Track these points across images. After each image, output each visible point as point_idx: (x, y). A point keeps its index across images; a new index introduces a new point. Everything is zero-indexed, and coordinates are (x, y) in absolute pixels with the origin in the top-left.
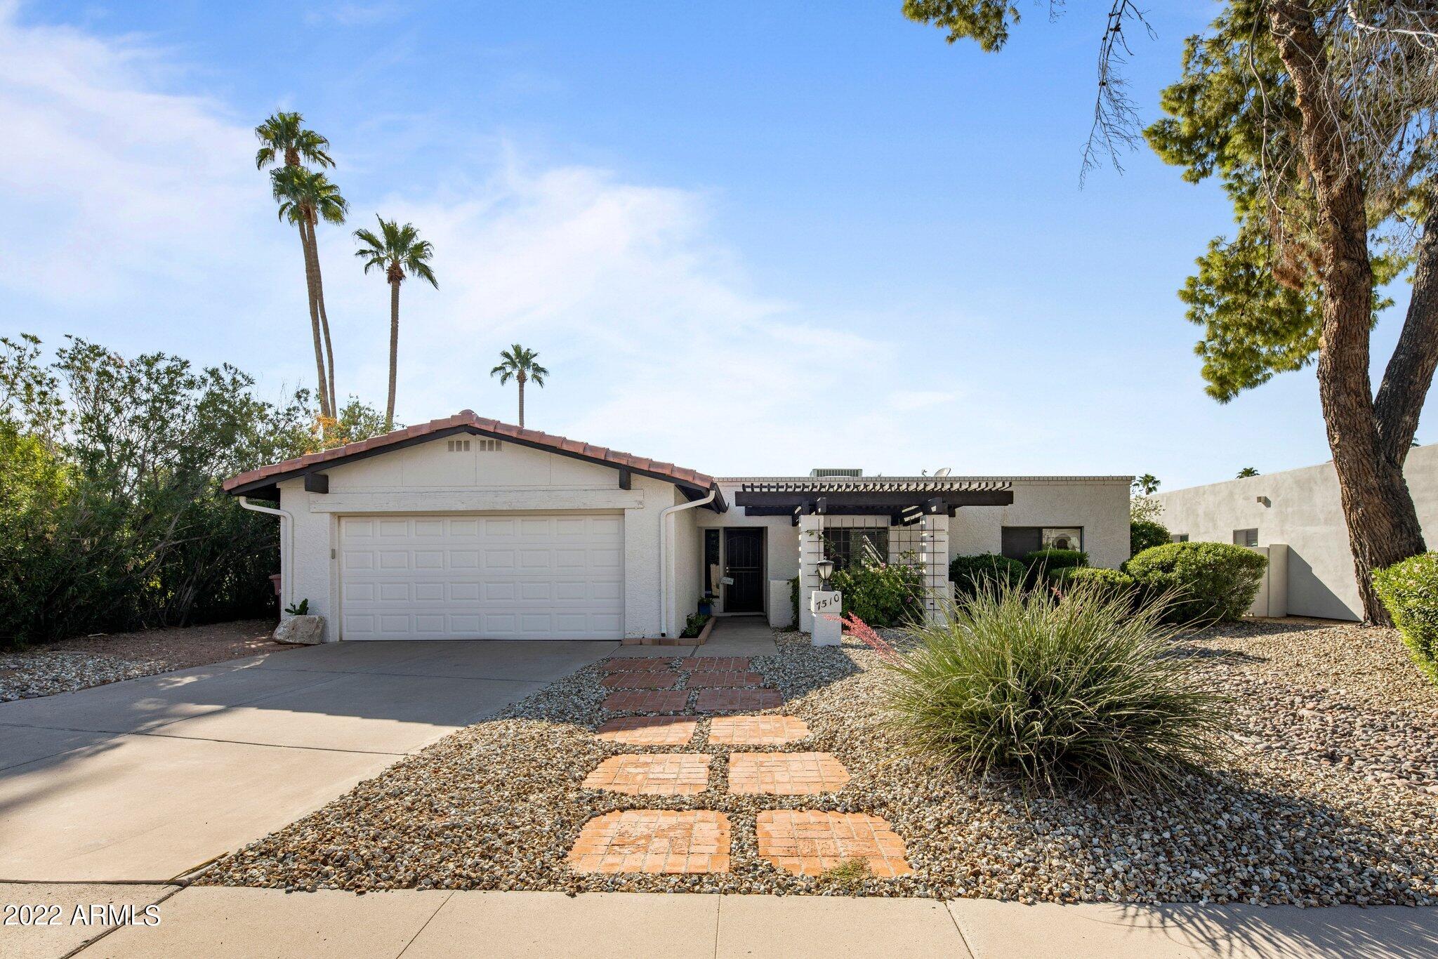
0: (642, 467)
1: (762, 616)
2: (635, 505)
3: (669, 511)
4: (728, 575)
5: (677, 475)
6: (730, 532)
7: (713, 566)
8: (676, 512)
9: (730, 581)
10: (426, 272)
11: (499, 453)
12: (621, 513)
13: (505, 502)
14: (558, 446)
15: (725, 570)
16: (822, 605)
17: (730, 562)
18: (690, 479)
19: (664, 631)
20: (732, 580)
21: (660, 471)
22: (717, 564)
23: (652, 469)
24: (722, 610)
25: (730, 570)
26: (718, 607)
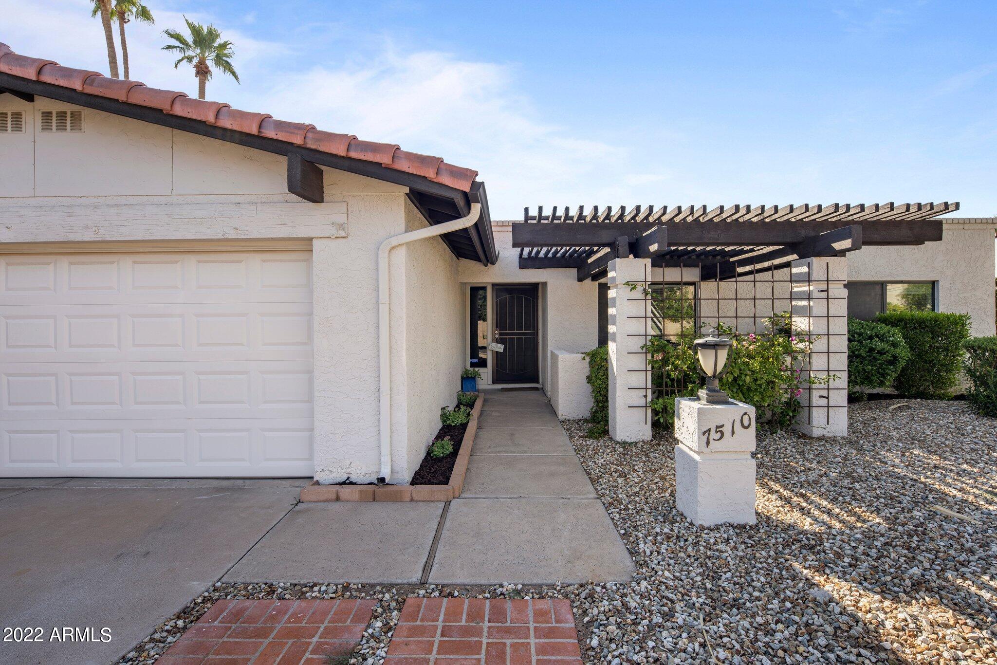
0: (334, 151)
1: (536, 389)
2: (331, 231)
3: (394, 242)
4: (497, 341)
5: (404, 166)
6: (501, 289)
7: (480, 323)
8: (408, 244)
9: (500, 348)
10: (228, 67)
11: (76, 135)
12: (305, 246)
13: (86, 227)
14: (166, 106)
15: (494, 334)
16: (714, 435)
17: (499, 324)
18: (430, 174)
19: (386, 473)
20: (502, 347)
21: (369, 157)
22: (485, 320)
23: (353, 154)
24: (490, 381)
25: (501, 334)
26: (485, 377)
